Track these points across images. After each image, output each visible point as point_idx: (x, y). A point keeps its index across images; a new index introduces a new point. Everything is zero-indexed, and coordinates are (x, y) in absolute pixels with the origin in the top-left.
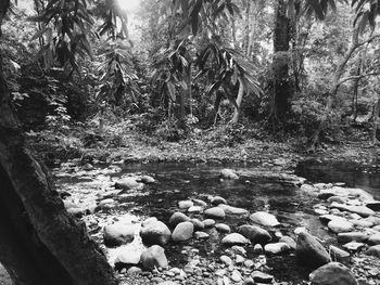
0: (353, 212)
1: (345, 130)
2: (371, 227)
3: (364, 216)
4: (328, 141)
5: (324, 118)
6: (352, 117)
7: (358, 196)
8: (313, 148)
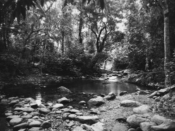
0: (24, 112)
1: (29, 69)
2: (31, 118)
3: (29, 112)
4: (20, 74)
5: (18, 63)
6: (32, 63)
7: (29, 101)
8: (12, 78)
